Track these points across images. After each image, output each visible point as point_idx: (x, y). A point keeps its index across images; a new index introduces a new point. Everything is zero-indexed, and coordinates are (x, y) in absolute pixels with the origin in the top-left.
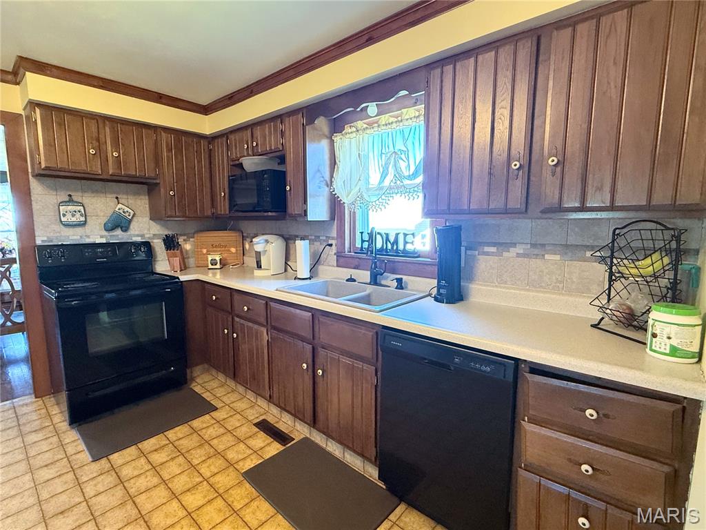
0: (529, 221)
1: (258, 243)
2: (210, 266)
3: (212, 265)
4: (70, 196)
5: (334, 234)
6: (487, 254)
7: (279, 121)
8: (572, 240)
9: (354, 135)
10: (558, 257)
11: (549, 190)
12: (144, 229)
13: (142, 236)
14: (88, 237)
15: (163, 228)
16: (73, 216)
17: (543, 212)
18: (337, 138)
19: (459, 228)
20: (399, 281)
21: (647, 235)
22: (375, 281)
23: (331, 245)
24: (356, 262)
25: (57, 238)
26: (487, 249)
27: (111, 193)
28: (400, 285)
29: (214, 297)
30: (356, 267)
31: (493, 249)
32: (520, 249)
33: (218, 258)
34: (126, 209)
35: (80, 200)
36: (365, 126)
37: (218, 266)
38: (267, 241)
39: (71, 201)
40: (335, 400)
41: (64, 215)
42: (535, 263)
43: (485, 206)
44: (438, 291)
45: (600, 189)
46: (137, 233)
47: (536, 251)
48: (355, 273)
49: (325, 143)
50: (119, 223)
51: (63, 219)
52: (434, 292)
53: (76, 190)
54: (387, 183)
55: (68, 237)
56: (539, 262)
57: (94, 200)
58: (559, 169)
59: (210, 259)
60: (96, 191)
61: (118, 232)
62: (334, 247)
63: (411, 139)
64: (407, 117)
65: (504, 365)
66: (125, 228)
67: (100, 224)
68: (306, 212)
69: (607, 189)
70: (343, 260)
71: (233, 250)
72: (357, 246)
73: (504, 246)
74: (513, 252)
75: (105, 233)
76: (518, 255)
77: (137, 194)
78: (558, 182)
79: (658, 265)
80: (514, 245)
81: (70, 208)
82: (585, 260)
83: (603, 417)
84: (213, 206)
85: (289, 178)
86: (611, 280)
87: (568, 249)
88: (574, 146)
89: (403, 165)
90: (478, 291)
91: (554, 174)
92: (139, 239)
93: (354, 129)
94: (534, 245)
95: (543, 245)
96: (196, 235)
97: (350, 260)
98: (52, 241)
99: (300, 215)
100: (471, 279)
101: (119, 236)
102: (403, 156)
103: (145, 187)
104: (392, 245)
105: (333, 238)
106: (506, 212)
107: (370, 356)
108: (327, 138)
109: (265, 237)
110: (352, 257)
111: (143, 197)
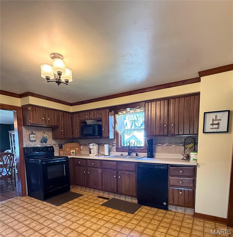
0: (168, 138)
1: (91, 146)
2: (72, 154)
3: (72, 153)
4: (32, 132)
5: (115, 142)
6: (159, 146)
7: (100, 110)
8: (177, 142)
9: (122, 115)
10: (174, 146)
11: (172, 131)
12: (51, 142)
13: (50, 145)
14: (36, 145)
15: (56, 142)
16: (33, 138)
17: (171, 135)
18: (117, 116)
19: (152, 140)
20: (137, 154)
21: (190, 140)
22: (129, 155)
23: (114, 146)
24: (122, 150)
25: (28, 145)
26: (159, 144)
27: (42, 131)
28: (137, 155)
29: (80, 162)
30: (122, 152)
31: (160, 145)
32: (166, 144)
33: (74, 151)
34: (47, 136)
35: (34, 133)
36: (125, 113)
37: (74, 154)
38: (93, 145)
39: (32, 134)
40: (124, 183)
41: (31, 138)
42: (170, 147)
43: (159, 134)
44: (148, 155)
45: (181, 131)
46: (49, 143)
47: (170, 144)
48: (123, 153)
49: (113, 116)
50: (44, 140)
51: (31, 139)
52: (147, 155)
53: (33, 130)
54: (133, 128)
55: (31, 145)
56: (171, 147)
57: (38, 133)
58: (174, 127)
59: (72, 152)
60: (38, 130)
61: (44, 143)
62: (115, 146)
63: (139, 117)
64: (138, 112)
65: (165, 166)
66: (46, 142)
67: (39, 141)
68: (109, 136)
69: (182, 131)
70: (118, 150)
71: (77, 149)
72: (122, 146)
73: (163, 144)
74: (165, 145)
75: (41, 144)
76: (166, 145)
77: (49, 131)
78: (174, 129)
79: (192, 145)
80: (165, 143)
81: (32, 135)
82: (180, 146)
83: (183, 172)
84: (72, 135)
85: (103, 126)
86: (185, 149)
87: (176, 144)
88: (176, 122)
89: (137, 124)
90: (157, 155)
91: (173, 128)
92: (49, 146)
93: (122, 113)
94: (169, 143)
95: (171, 143)
96: (65, 144)
97: (120, 150)
98: (27, 146)
99: (107, 137)
100: (155, 152)
101: (44, 145)
102: (137, 121)
103: (51, 129)
104: (134, 145)
105: (114, 144)
106: (164, 135)
107: (134, 170)
108: (113, 115)
109: (93, 144)
110: (122, 149)
111: (50, 132)
